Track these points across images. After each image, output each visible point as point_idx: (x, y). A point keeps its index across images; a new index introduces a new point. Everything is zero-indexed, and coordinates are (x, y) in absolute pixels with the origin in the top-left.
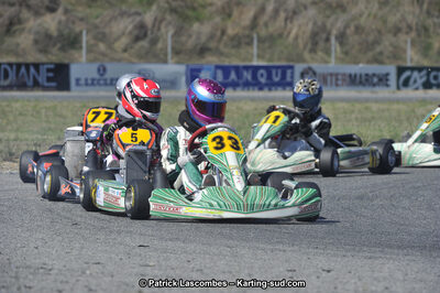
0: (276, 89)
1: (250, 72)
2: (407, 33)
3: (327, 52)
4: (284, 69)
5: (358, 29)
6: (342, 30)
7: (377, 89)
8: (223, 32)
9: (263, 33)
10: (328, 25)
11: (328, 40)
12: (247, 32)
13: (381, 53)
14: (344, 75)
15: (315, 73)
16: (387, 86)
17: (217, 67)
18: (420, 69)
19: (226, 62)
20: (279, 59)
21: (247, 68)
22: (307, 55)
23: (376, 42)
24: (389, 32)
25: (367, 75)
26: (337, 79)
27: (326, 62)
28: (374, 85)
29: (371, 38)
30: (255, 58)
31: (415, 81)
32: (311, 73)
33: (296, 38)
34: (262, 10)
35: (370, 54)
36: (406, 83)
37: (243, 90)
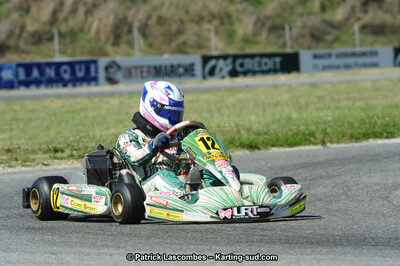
0: (81, 85)
1: (53, 68)
2: (210, 21)
3: (131, 44)
4: (87, 64)
5: (161, 21)
6: (144, 21)
7: (183, 79)
8: (23, 28)
9: (64, 28)
10: (130, 18)
11: (130, 31)
12: (47, 28)
13: (184, 43)
14: (149, 67)
15: (119, 67)
16: (193, 75)
17: (19, 65)
18: (225, 57)
19: (28, 59)
20: (82, 54)
21: (49, 65)
22: (109, 48)
23: (179, 32)
24: (192, 21)
25: (172, 66)
26: (142, 72)
27: (130, 55)
28: (180, 76)
29: (174, 28)
30: (57, 54)
31: (221, 70)
32: (115, 68)
33: (98, 32)
34: (61, 4)
35: (174, 45)
36: (212, 73)
37: (47, 86)
